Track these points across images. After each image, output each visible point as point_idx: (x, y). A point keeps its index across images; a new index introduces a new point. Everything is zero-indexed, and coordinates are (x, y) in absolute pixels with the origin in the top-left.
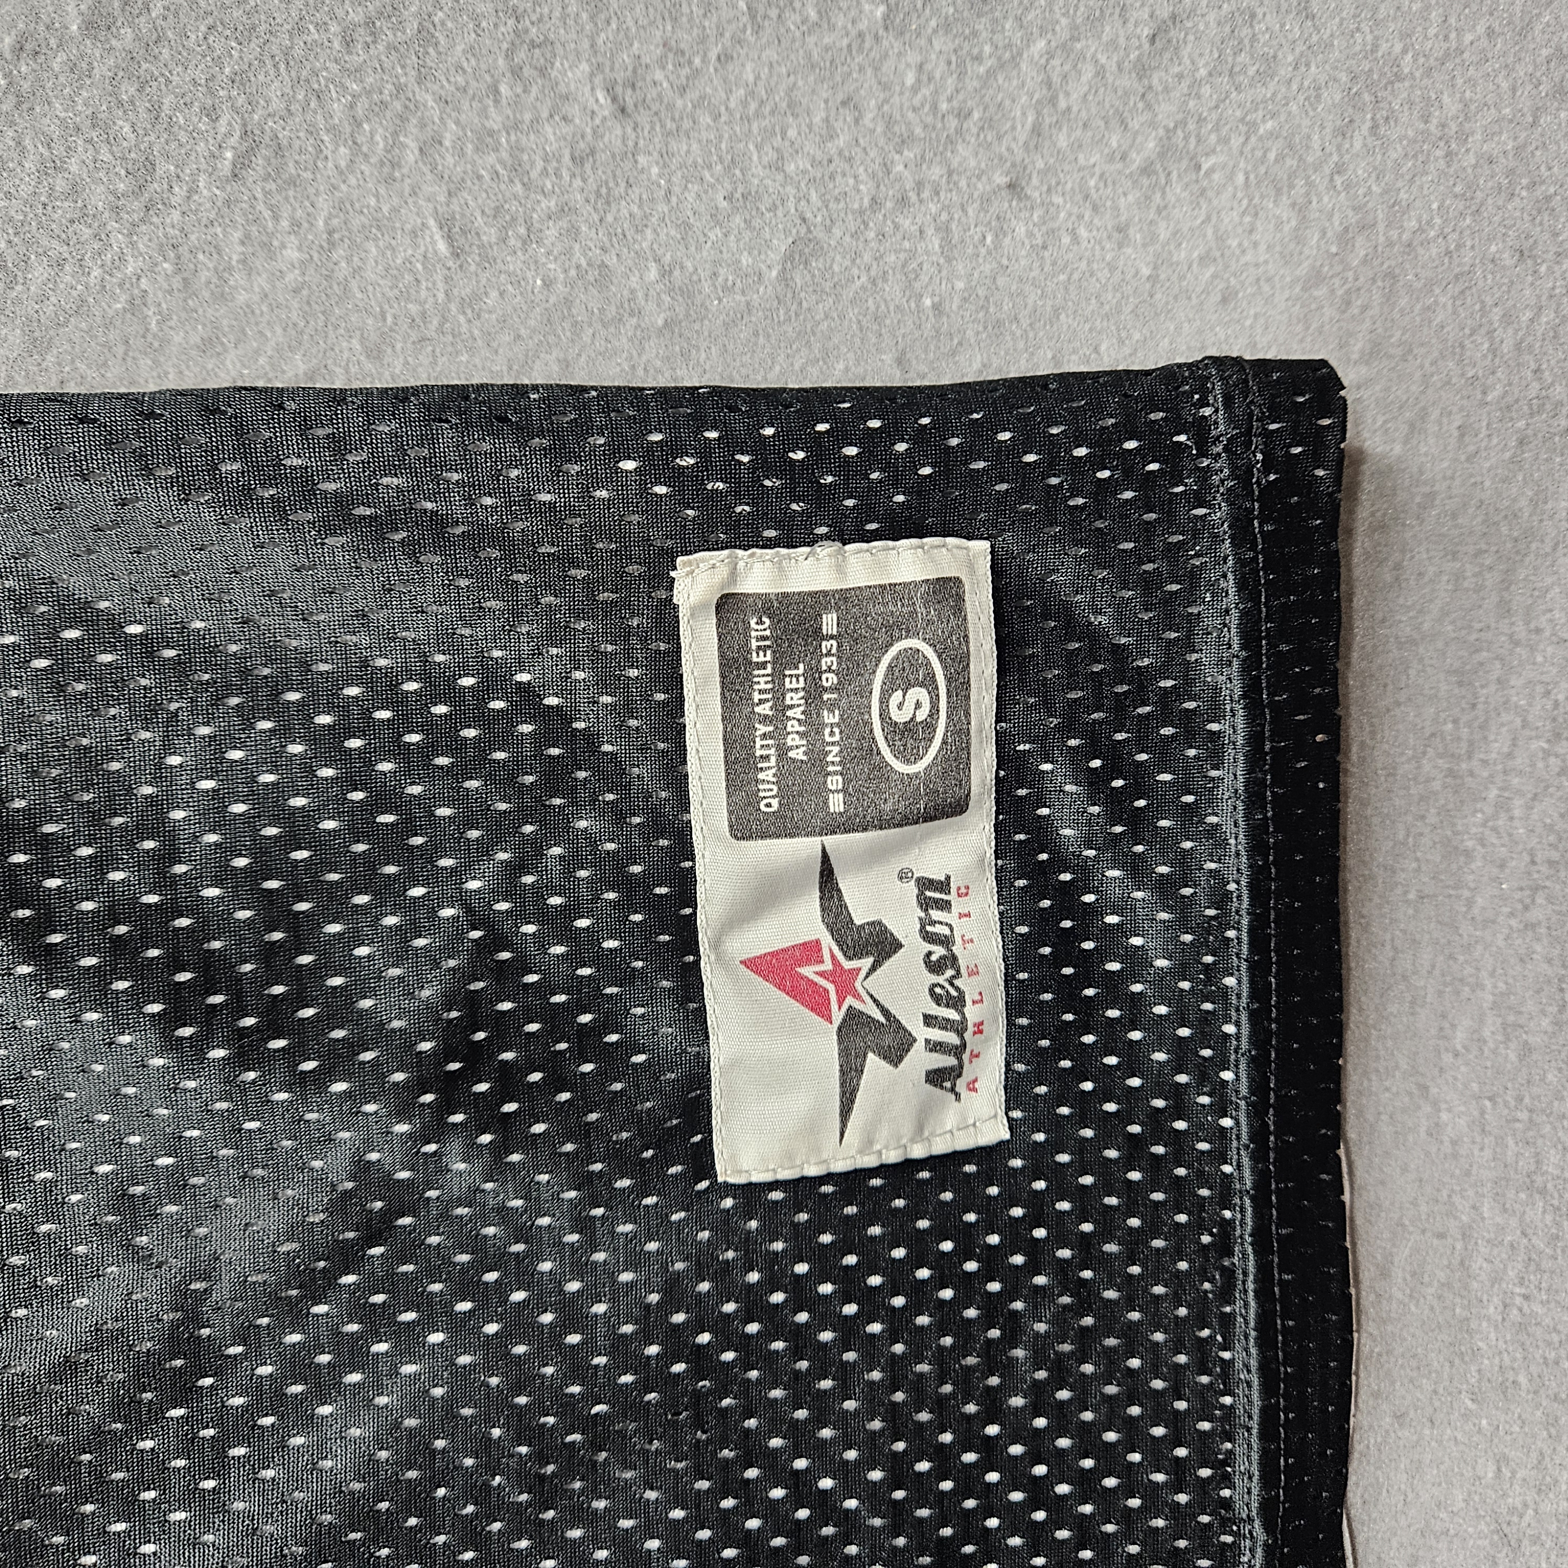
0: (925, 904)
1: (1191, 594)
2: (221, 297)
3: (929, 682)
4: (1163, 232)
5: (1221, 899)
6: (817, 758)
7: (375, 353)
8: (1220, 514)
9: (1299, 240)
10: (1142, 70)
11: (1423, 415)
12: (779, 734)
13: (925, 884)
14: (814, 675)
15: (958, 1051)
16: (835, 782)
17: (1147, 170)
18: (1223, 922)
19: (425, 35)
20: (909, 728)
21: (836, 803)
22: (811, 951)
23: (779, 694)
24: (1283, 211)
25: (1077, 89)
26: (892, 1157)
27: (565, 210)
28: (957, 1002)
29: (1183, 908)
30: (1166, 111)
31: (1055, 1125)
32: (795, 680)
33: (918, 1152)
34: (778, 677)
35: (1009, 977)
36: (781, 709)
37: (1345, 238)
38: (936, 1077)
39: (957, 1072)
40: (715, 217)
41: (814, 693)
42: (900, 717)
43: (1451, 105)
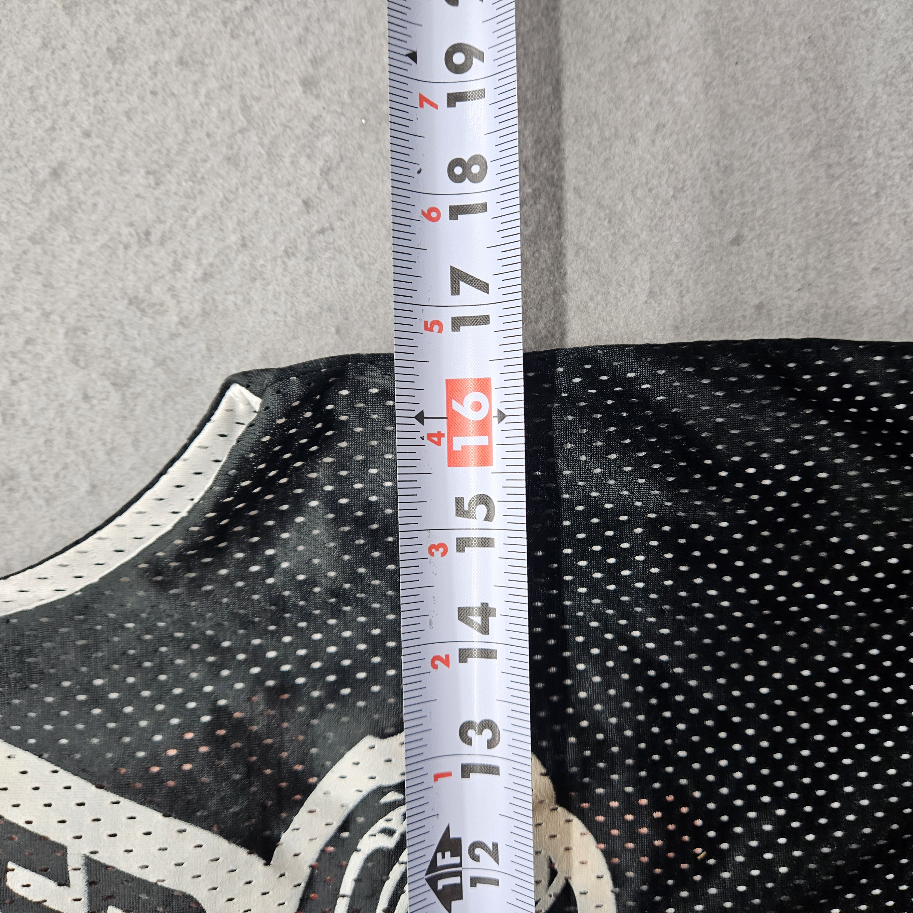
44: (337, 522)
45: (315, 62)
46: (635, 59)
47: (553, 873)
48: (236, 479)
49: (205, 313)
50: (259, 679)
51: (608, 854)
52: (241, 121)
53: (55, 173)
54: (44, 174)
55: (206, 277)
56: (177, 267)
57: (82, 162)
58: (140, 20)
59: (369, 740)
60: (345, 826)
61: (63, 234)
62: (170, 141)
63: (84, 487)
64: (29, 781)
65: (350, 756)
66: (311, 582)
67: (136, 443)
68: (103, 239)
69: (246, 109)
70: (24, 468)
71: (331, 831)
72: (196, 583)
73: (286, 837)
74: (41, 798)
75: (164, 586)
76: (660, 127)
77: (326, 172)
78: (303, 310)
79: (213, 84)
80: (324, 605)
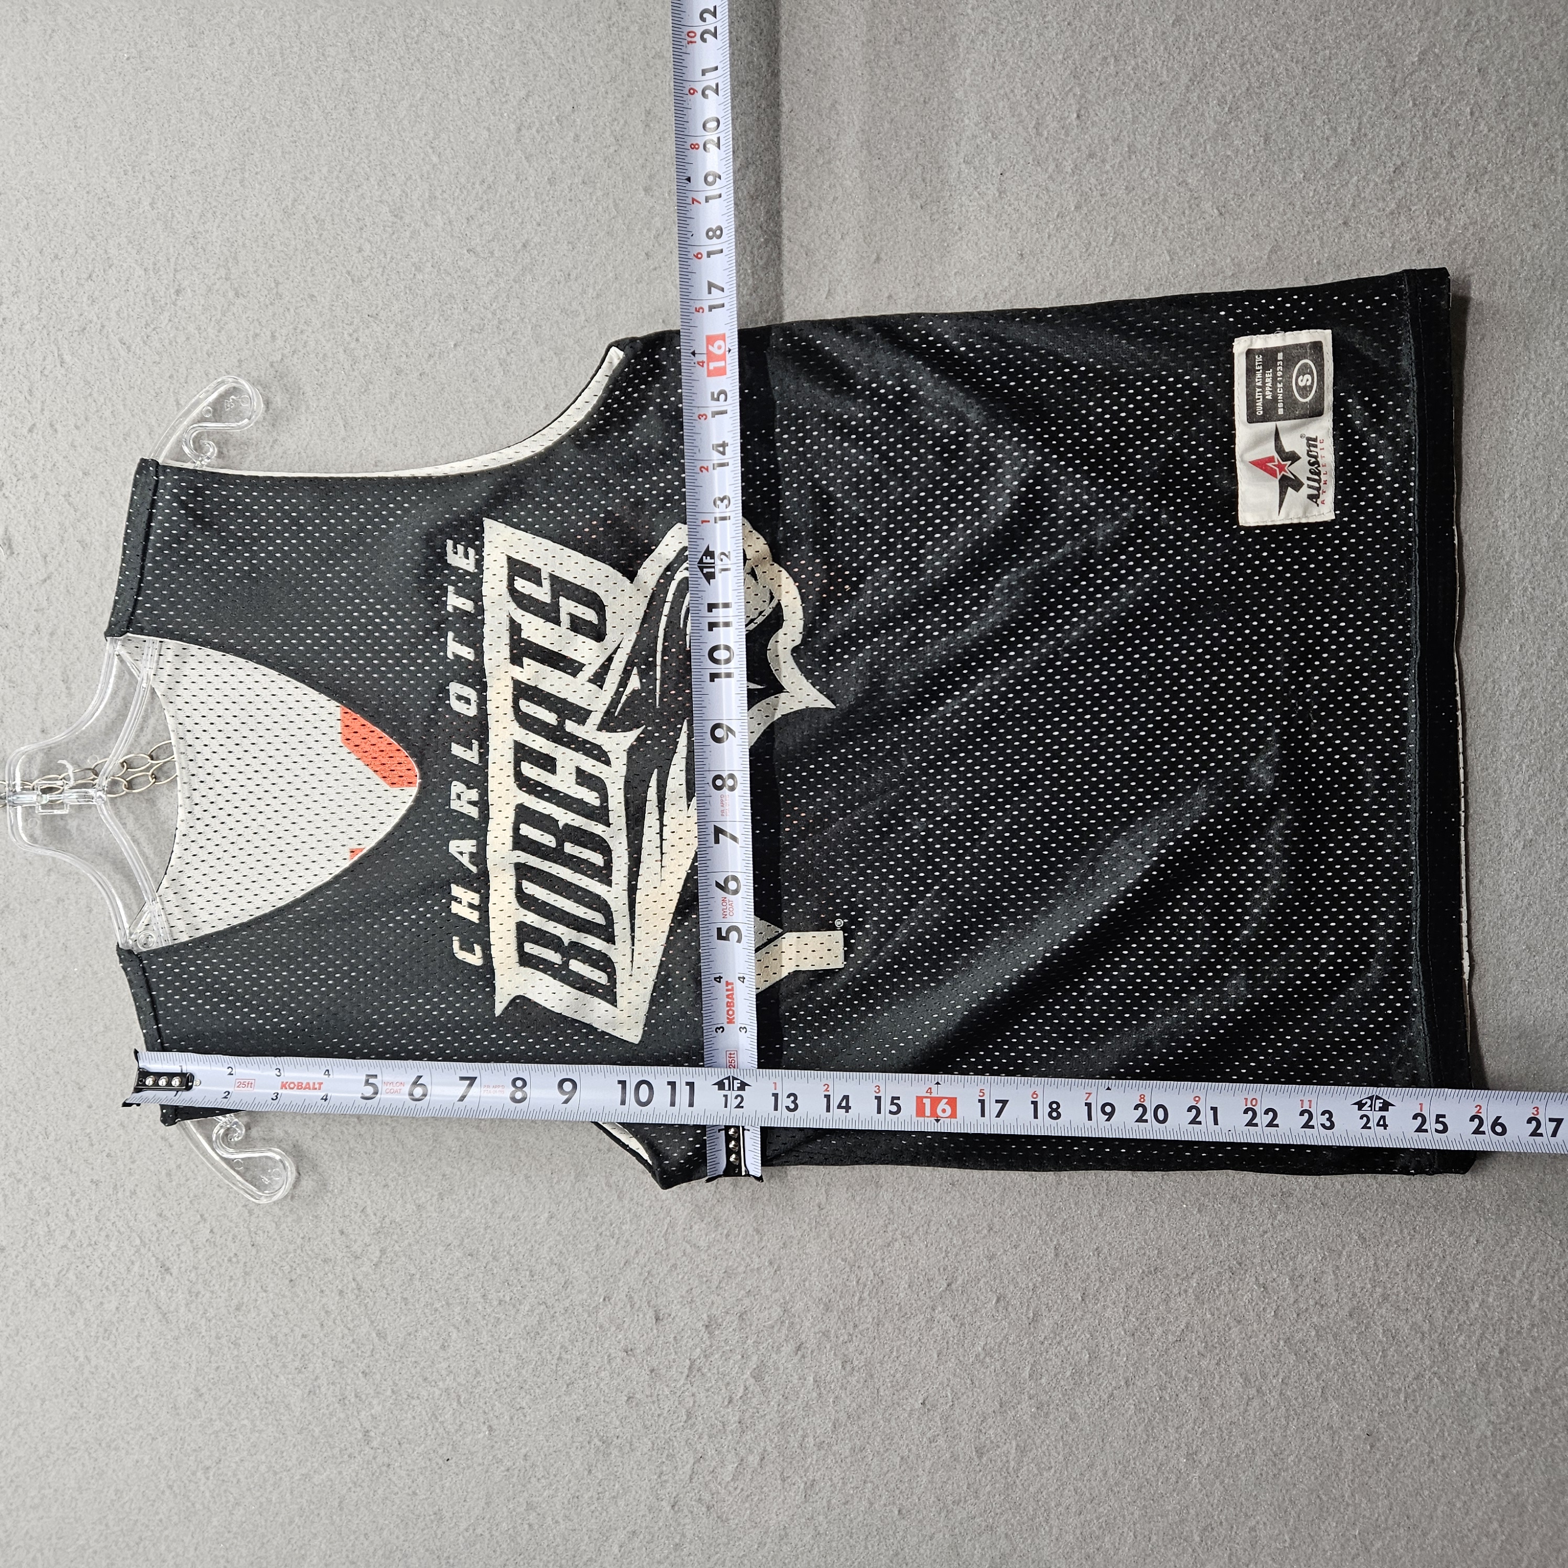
0: (1309, 445)
1: (1398, 343)
2: (1107, 277)
3: (1311, 373)
4: (1397, 232)
5: (1409, 442)
6: (1275, 399)
7: (1147, 290)
8: (1406, 317)
9: (1447, 230)
10: (1391, 182)
11: (1495, 283)
12: (1263, 392)
13: (1309, 439)
14: (1275, 372)
15: (1318, 489)
16: (1280, 405)
17: (1392, 213)
18: (1410, 450)
19: (1165, 200)
20: (1305, 387)
21: (1281, 411)
22: (1271, 459)
23: (1264, 379)
24: (1441, 221)
25: (1367, 191)
26: (1295, 521)
27: (1203, 244)
28: (1319, 474)
29: (1396, 446)
30: (1400, 193)
31: (1351, 516)
32: (1269, 374)
33: (1304, 521)
34: (1264, 374)
35: (1336, 468)
36: (1264, 383)
37: (1465, 228)
38: (1311, 497)
39: (1317, 497)
40: (1248, 242)
41: (1274, 379)
42: (1301, 384)
43: (1507, 179)
44: (663, 417)
45: (651, 177)
46: (821, 162)
47: (772, 598)
48: (613, 390)
49: (598, 315)
50: (627, 498)
51: (799, 588)
52: (614, 213)
53: (524, 246)
54: (519, 247)
55: (598, 296)
56: (584, 292)
57: (537, 240)
58: (563, 162)
59: (679, 525)
60: (668, 569)
61: (529, 277)
62: (579, 225)
63: (542, 406)
64: (522, 543)
65: (670, 533)
66: (650, 447)
67: (566, 383)
68: (548, 279)
69: (616, 205)
70: (514, 397)
71: (661, 570)
72: (597, 446)
73: (640, 572)
74: (528, 549)
75: (581, 447)
76: (835, 199)
77: (657, 237)
78: (646, 311)
79: (599, 193)
80: (657, 460)
